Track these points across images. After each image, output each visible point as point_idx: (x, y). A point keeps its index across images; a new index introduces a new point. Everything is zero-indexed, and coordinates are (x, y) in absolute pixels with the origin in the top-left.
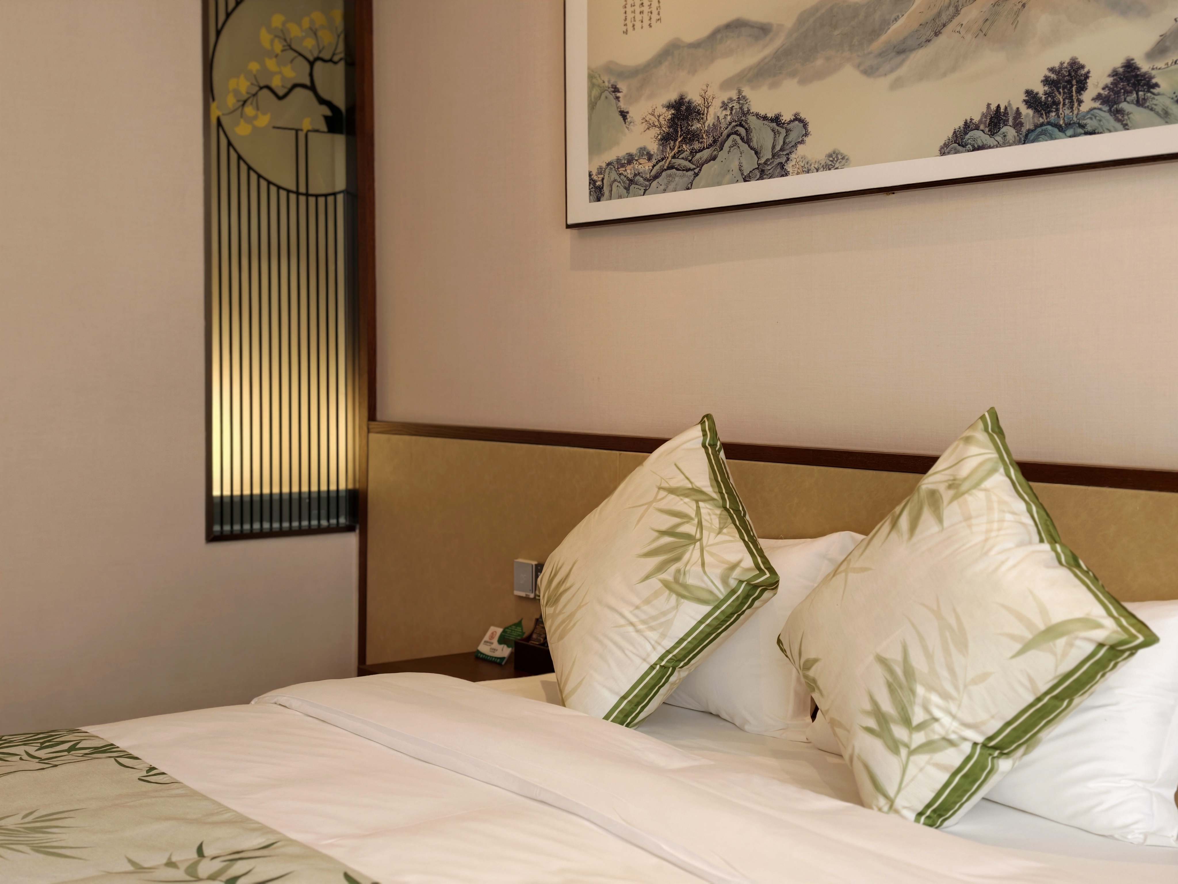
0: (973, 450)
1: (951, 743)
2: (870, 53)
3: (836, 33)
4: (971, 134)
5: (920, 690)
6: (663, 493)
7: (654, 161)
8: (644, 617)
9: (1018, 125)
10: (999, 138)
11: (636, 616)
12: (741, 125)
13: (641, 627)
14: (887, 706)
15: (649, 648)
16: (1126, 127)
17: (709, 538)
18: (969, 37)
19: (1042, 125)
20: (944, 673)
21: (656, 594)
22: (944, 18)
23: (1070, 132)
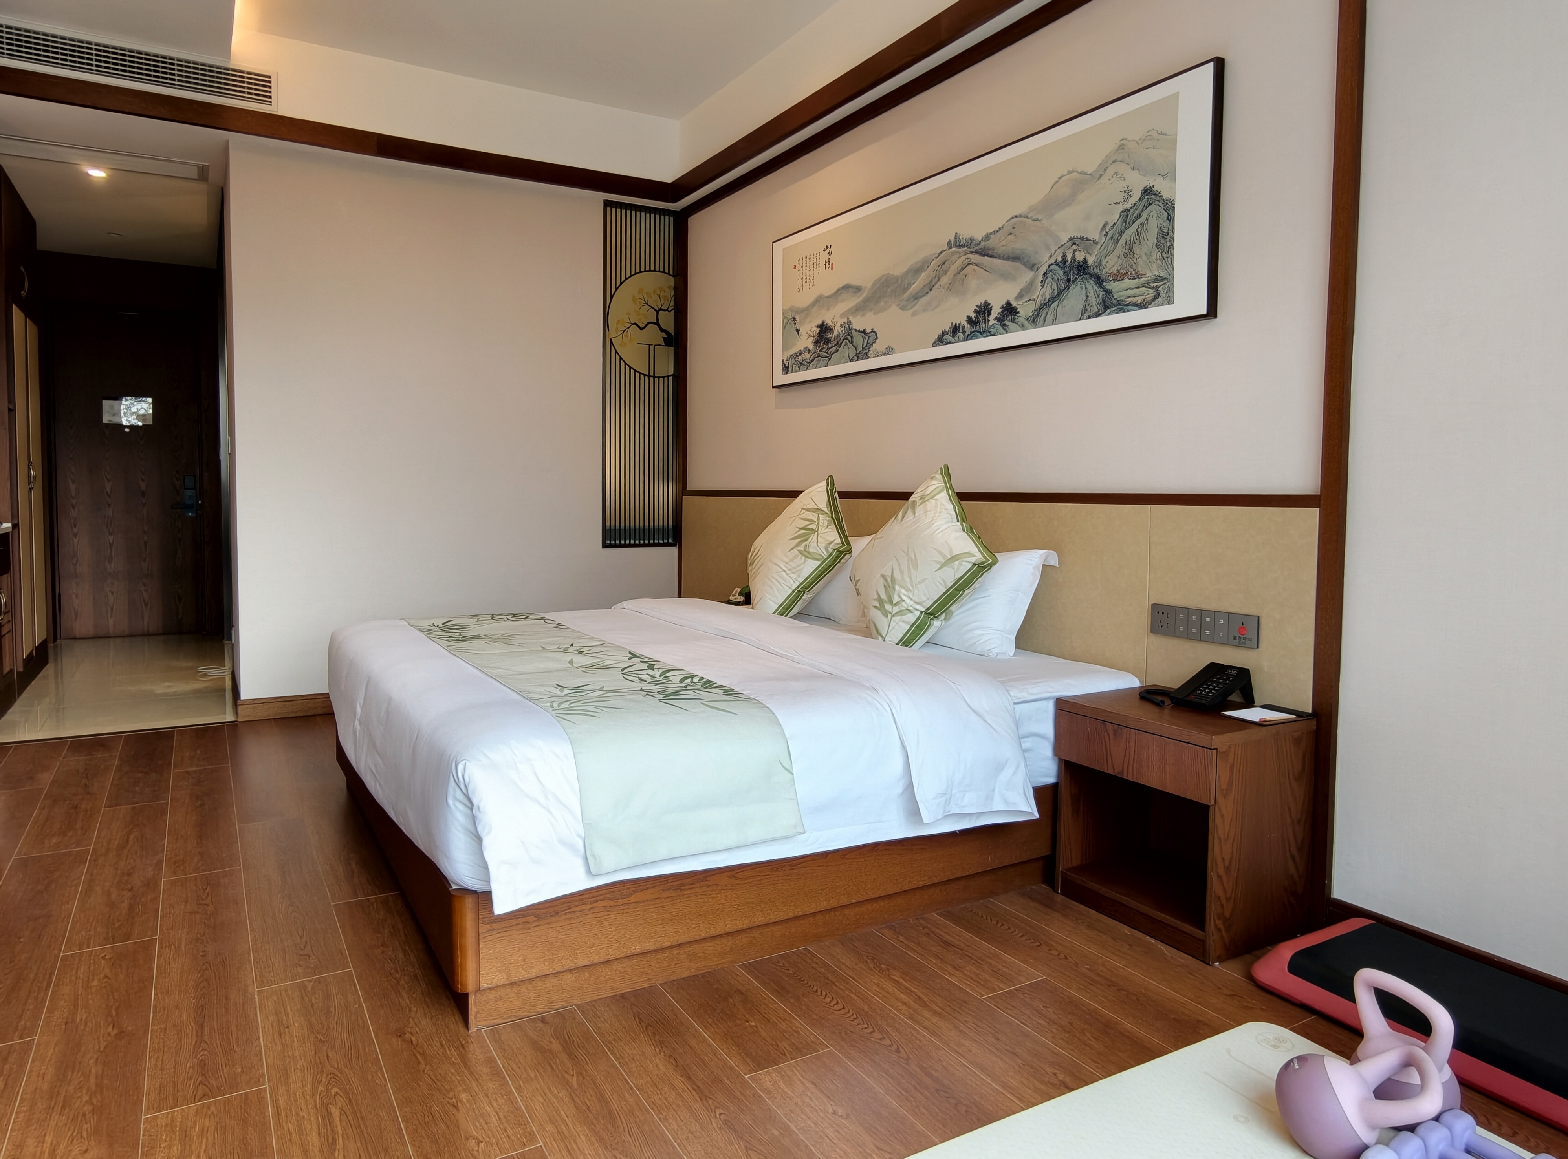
0: (934, 482)
1: (911, 612)
2: (903, 300)
3: (889, 290)
4: (945, 337)
5: (897, 588)
6: (803, 511)
7: (811, 353)
8: (790, 567)
9: (964, 332)
10: (956, 338)
11: (786, 567)
12: (848, 335)
13: (788, 572)
14: (883, 596)
15: (792, 582)
16: (1007, 332)
17: (822, 530)
18: (943, 291)
19: (973, 332)
20: (908, 580)
21: (796, 557)
22: (934, 283)
23: (985, 335)
